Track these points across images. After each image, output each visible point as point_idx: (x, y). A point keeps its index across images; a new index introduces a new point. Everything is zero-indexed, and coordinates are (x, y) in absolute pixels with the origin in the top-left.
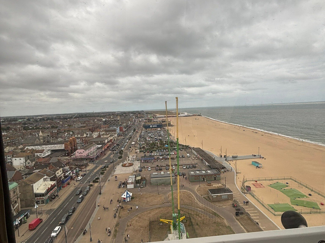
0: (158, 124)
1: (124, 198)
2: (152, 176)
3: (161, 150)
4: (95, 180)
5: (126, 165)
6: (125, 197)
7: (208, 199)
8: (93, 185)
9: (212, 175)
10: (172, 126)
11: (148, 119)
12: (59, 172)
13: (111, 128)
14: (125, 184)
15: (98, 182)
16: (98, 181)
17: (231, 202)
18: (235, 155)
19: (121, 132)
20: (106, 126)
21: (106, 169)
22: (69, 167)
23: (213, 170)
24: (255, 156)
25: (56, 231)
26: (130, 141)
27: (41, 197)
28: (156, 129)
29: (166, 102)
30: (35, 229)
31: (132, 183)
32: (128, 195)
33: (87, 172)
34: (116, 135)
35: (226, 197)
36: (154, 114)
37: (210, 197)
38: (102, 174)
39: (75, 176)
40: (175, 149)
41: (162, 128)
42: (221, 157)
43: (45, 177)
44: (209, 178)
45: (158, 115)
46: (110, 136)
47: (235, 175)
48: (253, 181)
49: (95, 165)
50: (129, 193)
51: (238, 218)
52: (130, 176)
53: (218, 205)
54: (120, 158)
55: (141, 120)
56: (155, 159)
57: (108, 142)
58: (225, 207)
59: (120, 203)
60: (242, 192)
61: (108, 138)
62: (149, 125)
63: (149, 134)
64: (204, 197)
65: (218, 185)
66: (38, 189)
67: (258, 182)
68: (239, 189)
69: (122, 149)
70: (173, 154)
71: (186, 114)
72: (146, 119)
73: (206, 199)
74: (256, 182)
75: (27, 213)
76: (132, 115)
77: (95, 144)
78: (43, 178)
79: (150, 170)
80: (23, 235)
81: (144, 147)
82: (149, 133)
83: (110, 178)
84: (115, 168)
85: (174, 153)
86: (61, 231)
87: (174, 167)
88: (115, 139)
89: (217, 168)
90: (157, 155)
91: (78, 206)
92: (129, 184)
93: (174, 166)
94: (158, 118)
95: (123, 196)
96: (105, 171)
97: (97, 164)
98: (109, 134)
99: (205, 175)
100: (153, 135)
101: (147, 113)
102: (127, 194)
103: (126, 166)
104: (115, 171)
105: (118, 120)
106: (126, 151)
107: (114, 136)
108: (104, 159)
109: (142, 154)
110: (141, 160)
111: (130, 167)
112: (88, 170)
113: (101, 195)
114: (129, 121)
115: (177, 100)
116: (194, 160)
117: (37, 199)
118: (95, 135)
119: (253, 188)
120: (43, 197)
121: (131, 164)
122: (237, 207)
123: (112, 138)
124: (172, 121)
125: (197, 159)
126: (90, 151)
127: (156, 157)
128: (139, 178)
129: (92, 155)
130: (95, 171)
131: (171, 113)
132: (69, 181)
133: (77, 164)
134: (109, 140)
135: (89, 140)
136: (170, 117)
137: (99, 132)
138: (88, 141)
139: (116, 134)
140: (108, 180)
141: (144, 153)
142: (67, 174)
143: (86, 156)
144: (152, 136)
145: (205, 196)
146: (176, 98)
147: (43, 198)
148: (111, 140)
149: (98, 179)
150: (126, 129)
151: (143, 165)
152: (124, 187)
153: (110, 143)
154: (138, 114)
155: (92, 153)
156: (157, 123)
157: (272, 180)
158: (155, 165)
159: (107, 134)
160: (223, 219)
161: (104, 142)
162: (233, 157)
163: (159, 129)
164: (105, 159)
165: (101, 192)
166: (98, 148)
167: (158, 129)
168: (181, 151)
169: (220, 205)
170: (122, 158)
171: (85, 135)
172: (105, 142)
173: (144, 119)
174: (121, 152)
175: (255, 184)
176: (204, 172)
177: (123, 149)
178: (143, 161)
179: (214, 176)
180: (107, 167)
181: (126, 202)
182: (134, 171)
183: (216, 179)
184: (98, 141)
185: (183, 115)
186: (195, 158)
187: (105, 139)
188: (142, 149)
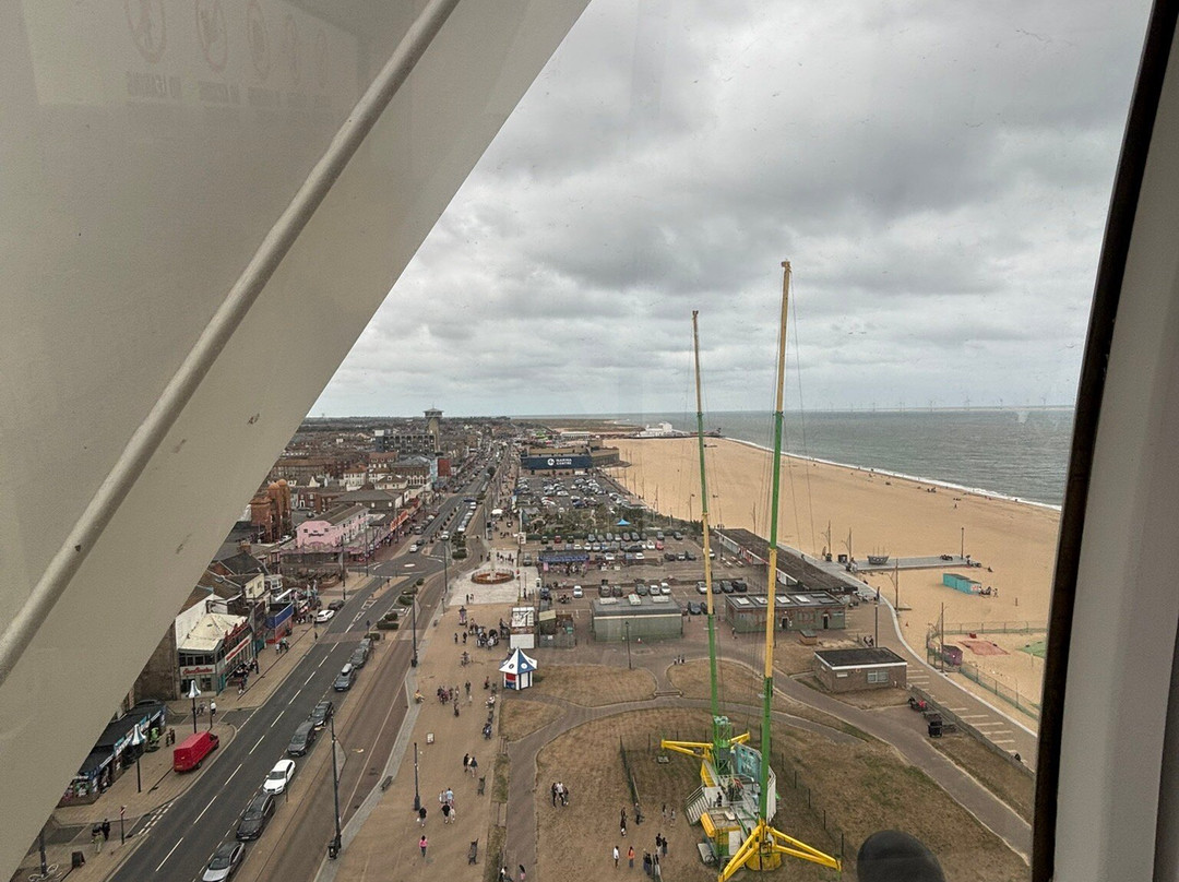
0: (577, 455)
1: (509, 675)
2: (598, 609)
3: (605, 537)
4: (383, 621)
5: (488, 578)
6: (514, 671)
7: (815, 685)
8: (382, 637)
9: (817, 608)
10: (625, 465)
11: (531, 443)
12: (256, 587)
13: (409, 461)
14: (504, 633)
15: (395, 627)
16: (397, 625)
17: (901, 696)
18: (881, 555)
19: (444, 479)
20: (386, 455)
21: (417, 590)
22: (280, 576)
23: (814, 595)
24: (946, 558)
25: (281, 775)
26: (480, 506)
27: (202, 667)
28: (570, 471)
30: (196, 768)
31: (526, 630)
32: (524, 666)
33: (348, 597)
34: (428, 486)
35: (882, 678)
36: (548, 427)
37: (823, 680)
38: (405, 602)
39: (306, 608)
40: (654, 534)
41: (590, 470)
42: (829, 559)
43: (212, 597)
44: (802, 622)
45: (563, 432)
46: (409, 487)
47: (894, 615)
48: (960, 633)
49: (371, 577)
50: (526, 658)
51: (940, 742)
52: (514, 610)
53: (855, 703)
54: (459, 556)
55: (505, 444)
56: (591, 563)
57: (404, 506)
58: (882, 709)
59: (494, 692)
60: (934, 666)
61: (403, 494)
62: (542, 456)
63: (546, 488)
64: (799, 680)
65: (840, 643)
66: (188, 637)
67: (980, 638)
68: (921, 660)
69: (460, 529)
70: (652, 550)
71: (668, 428)
72: (524, 443)
73: (810, 686)
74: (973, 636)
75: (158, 715)
76: (471, 427)
77: (361, 508)
78: (204, 601)
79: (580, 593)
80: (154, 789)
81: (538, 525)
82: (546, 484)
83: (438, 616)
84: (448, 587)
85: (654, 547)
86: (299, 778)
87: (665, 587)
88: (428, 498)
89: (826, 590)
90: (592, 550)
91: (339, 702)
92: (518, 633)
93: (664, 584)
94: (568, 438)
95: (505, 669)
96: (415, 596)
97: (375, 573)
98: (402, 481)
99: (790, 610)
100: (564, 489)
101: (521, 425)
102: (521, 660)
103: (489, 582)
104: (450, 595)
105: (432, 437)
106: (474, 537)
107: (421, 490)
108: (399, 559)
109: (537, 546)
110: (539, 566)
111: (503, 585)
112: (350, 593)
113: (418, 669)
114: (466, 444)
116: (731, 567)
117: (187, 671)
118: (352, 482)
119: (967, 657)
120: (210, 667)
121: (503, 575)
122: (926, 709)
123: (414, 493)
124: (623, 447)
125: (742, 566)
126: (347, 529)
127: (592, 556)
128: (549, 615)
129: (356, 545)
130: (378, 593)
131: (610, 425)
132: (289, 620)
133: (304, 573)
134: (406, 500)
135: (332, 498)
136: (609, 436)
137: (363, 475)
138: (330, 500)
139: (428, 484)
140: (432, 622)
141: (543, 543)
142: (277, 599)
143: (335, 545)
144: (559, 493)
145: (802, 676)
147: (207, 670)
148: (413, 502)
149: (393, 617)
150: (459, 471)
151: (550, 580)
152: (496, 644)
153: (413, 509)
154: (491, 426)
155: (353, 537)
156: (571, 450)
157: (1026, 631)
158: (593, 579)
159: (395, 480)
160: (887, 745)
161: (390, 505)
162: (873, 561)
163: (582, 473)
164: (405, 560)
165: (416, 657)
166: (373, 524)
167: (577, 473)
168: (678, 539)
169: (865, 703)
170: (465, 556)
171: (313, 484)
172: (393, 503)
173: (518, 442)
174: (458, 539)
175: (969, 644)
176: (783, 600)
177: (463, 530)
178: (546, 567)
179: (820, 612)
180: (420, 583)
181: (518, 688)
182: (522, 596)
183: (829, 625)
184: (370, 502)
185: (657, 431)
186: (736, 561)
187: (394, 495)
188: (534, 531)
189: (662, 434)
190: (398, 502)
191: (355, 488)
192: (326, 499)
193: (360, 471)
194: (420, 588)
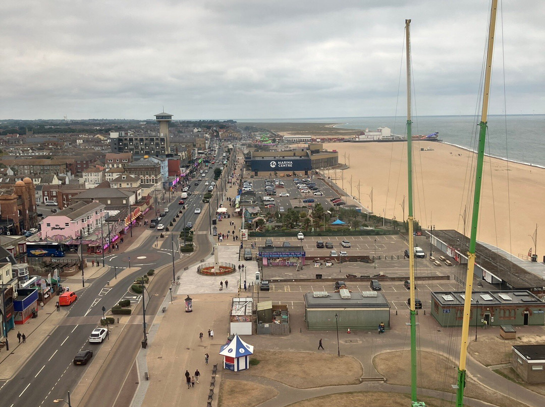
0: (298, 158)
1: (228, 358)
2: (312, 301)
5: (213, 271)
6: (232, 355)
7: (512, 376)
8: (117, 321)
9: (517, 306)
10: (343, 167)
12: (4, 274)
15: (128, 313)
16: (130, 311)
19: (175, 179)
20: (121, 155)
21: (148, 280)
22: (26, 265)
23: (516, 294)
31: (245, 319)
32: (242, 351)
33: (86, 285)
34: (159, 185)
36: (272, 131)
37: (519, 371)
38: (138, 291)
41: (309, 172)
42: (534, 260)
44: (505, 316)
45: (286, 135)
46: (141, 186)
49: (108, 267)
50: (244, 344)
54: (187, 249)
55: (230, 146)
57: (137, 203)
59: (214, 373)
61: (135, 192)
62: (265, 159)
64: (497, 371)
69: (188, 226)
72: (249, 146)
73: (505, 376)
76: (200, 130)
81: (260, 223)
83: (166, 303)
84: (176, 277)
88: (159, 196)
89: (529, 289)
92: (237, 320)
94: (290, 142)
95: (225, 353)
96: (146, 285)
98: (136, 180)
99: (492, 307)
101: (247, 129)
102: (239, 345)
103: (213, 274)
104: (178, 285)
105: (162, 140)
106: (200, 233)
107: (152, 189)
108: (132, 252)
110: (259, 260)
111: (225, 277)
112: (89, 281)
113: (149, 350)
114: (194, 146)
116: (439, 266)
118: (90, 180)
121: (226, 268)
123: (146, 192)
124: (344, 152)
126: (86, 223)
128: (265, 306)
129: (94, 238)
130: (113, 283)
132: (34, 304)
134: (139, 198)
135: (73, 195)
136: (330, 140)
137: (100, 174)
138: (70, 197)
139: (159, 183)
140: (160, 309)
142: (24, 285)
143: (75, 238)
145: (499, 367)
148: (145, 200)
149: (127, 304)
150: (188, 171)
151: (269, 274)
153: (146, 206)
155: (91, 231)
156: (291, 154)
158: (308, 274)
159: (129, 180)
161: (124, 202)
163: (303, 174)
164: (138, 252)
165: (146, 340)
166: (110, 219)
170: (192, 250)
171: (56, 181)
172: (128, 201)
173: (243, 145)
174: (186, 235)
176: (487, 297)
178: (265, 262)
179: (521, 310)
180: (150, 274)
181: (236, 370)
182: (243, 287)
183: (529, 322)
184: (106, 199)
185: (376, 135)
186: (444, 260)
187: (126, 193)
188: (256, 229)
189: (381, 138)
190: (132, 200)
191: (93, 186)
192: (67, 195)
193: (98, 171)
194: (151, 278)
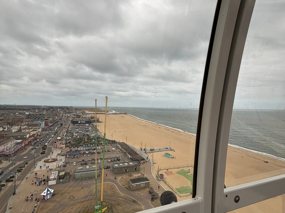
0: (87, 120)
1: (44, 196)
2: (77, 171)
3: (88, 145)
4: (8, 179)
5: (50, 161)
6: (45, 194)
7: (129, 188)
8: (6, 185)
10: (100, 122)
11: (77, 115)
13: (35, 122)
14: (46, 181)
15: (12, 181)
17: (148, 190)
18: (153, 148)
19: (46, 127)
20: (29, 120)
21: (25, 166)
23: (134, 162)
24: (167, 148)
26: (55, 136)
28: (84, 124)
29: (96, 100)
31: (54, 179)
32: (49, 192)
34: (40, 130)
35: (144, 185)
36: (83, 110)
37: (131, 187)
38: (19, 171)
40: (101, 144)
41: (90, 124)
42: (142, 150)
44: (130, 169)
45: (87, 112)
46: (33, 130)
47: (152, 165)
48: (165, 169)
49: (11, 162)
50: (50, 190)
51: (153, 202)
52: (52, 172)
53: (137, 193)
54: (43, 153)
55: (69, 115)
56: (81, 154)
57: (30, 137)
58: (143, 194)
59: (38, 201)
60: (157, 180)
61: (30, 133)
62: (77, 120)
63: (76, 130)
64: (125, 187)
65: (138, 175)
67: (169, 170)
68: (154, 177)
69: (46, 144)
70: (100, 149)
71: (114, 112)
72: (75, 115)
73: (127, 189)
74: (168, 170)
76: (60, 110)
77: (12, 139)
79: (75, 164)
81: (70, 142)
82: (77, 128)
83: (29, 175)
84: (35, 164)
85: (100, 148)
87: (99, 161)
88: (39, 134)
89: (137, 160)
90: (83, 150)
92: (51, 180)
93: (99, 160)
94: (87, 114)
95: (43, 194)
96: (23, 168)
97: (13, 160)
98: (32, 128)
99: (127, 167)
100: (81, 130)
101: (76, 109)
102: (48, 190)
103: (49, 162)
104: (35, 167)
105: (44, 115)
106: (50, 146)
107: (37, 131)
108: (22, 155)
109: (68, 149)
110: (66, 155)
111: (53, 163)
113: (15, 195)
114: (56, 116)
115: (107, 99)
116: (118, 153)
118: (15, 129)
119: (165, 176)
121: (54, 159)
122: (152, 193)
123: (35, 132)
124: (101, 117)
125: (121, 153)
126: (6, 147)
127: (82, 152)
128: (62, 173)
129: (8, 152)
130: (10, 169)
131: (100, 110)
134: (31, 135)
135: (5, 135)
136: (99, 114)
137: (19, 126)
138: (4, 135)
140: (26, 177)
141: (70, 148)
144: (79, 131)
146: (106, 97)
148: (33, 135)
149: (13, 177)
150: (52, 124)
151: (67, 161)
152: (44, 184)
153: (33, 138)
154: (67, 109)
155: (8, 149)
156: (85, 119)
157: (179, 168)
158: (80, 159)
159: (29, 129)
160: (141, 205)
162: (151, 150)
163: (88, 125)
164: (25, 155)
165: (15, 192)
166: (19, 143)
167: (86, 125)
168: (107, 145)
169: (139, 193)
170: (45, 153)
171: (1, 129)
172: (26, 136)
173: (73, 115)
174: (44, 148)
175: (167, 172)
176: (126, 164)
177: (47, 144)
178: (68, 156)
179: (134, 167)
180: (26, 164)
181: (46, 199)
182: (58, 166)
183: (136, 170)
184: (18, 136)
185: (111, 113)
186: (120, 151)
187: (26, 134)
188: (68, 144)
189: (113, 113)
190: (28, 136)
191: (15, 131)
192: (3, 135)
193: (19, 125)
194: (26, 165)
